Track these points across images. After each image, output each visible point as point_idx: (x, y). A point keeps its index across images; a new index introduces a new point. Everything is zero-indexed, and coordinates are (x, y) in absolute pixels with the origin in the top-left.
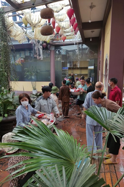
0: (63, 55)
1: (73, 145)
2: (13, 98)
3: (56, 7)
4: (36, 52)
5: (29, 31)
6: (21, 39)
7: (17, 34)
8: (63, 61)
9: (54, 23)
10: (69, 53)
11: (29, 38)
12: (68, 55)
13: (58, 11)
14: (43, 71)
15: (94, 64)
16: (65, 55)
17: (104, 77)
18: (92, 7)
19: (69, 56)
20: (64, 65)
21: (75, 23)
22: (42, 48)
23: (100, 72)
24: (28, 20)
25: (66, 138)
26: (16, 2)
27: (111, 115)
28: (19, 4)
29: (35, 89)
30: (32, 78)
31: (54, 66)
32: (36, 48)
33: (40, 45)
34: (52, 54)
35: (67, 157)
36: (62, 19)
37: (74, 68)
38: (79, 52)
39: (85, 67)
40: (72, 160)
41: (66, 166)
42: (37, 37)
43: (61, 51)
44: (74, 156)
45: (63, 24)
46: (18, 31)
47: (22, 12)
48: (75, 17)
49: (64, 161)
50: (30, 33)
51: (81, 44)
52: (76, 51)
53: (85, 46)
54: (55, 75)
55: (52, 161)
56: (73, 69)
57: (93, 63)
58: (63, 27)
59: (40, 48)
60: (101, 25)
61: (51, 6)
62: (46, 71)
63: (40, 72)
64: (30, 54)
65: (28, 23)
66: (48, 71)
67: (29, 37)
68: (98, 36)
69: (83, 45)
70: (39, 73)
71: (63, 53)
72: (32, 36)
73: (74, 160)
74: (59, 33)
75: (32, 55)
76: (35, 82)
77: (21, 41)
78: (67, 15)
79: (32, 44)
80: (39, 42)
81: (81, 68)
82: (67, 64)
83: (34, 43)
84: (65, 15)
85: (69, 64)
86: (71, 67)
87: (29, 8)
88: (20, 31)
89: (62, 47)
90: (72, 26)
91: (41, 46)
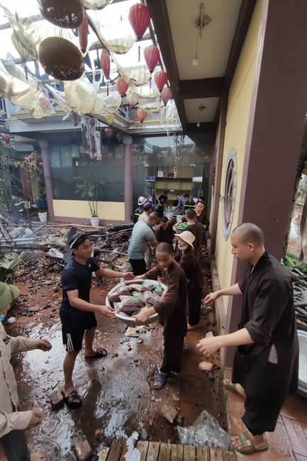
4: (88, 144)
15: (204, 174)
16: (151, 154)
17: (222, 200)
19: (162, 158)
22: (100, 136)
23: (214, 189)
29: (95, 215)
30: (88, 195)
31: (132, 174)
32: (88, 136)
33: (95, 129)
34: (128, 150)
36: (123, 47)
37: (169, 179)
51: (180, 134)
53: (188, 141)
57: (202, 171)
59: (95, 136)
68: (212, 121)
69: (184, 137)
80: (93, 123)
81: (181, 180)
83: (83, 125)
86: (165, 177)
91: (99, 133)
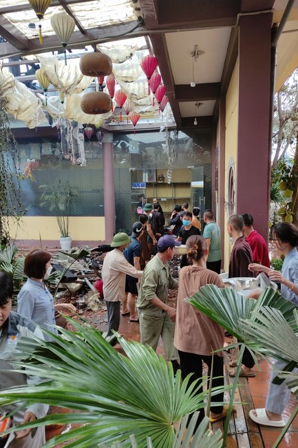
0: (133, 156)
1: (166, 379)
2: (13, 262)
3: (117, 51)
4: (69, 148)
5: (52, 98)
6: (33, 118)
7: (23, 107)
8: (133, 169)
9: (112, 85)
10: (146, 148)
11: (52, 116)
12: (144, 154)
13: (121, 61)
14: (86, 192)
15: (205, 177)
16: (136, 155)
17: (227, 207)
18: (195, 54)
19: (146, 157)
20: (135, 177)
21: (160, 86)
22: (83, 138)
23: (217, 195)
24: (50, 76)
25: (148, 364)
26: (23, 36)
27: (246, 304)
28: (30, 41)
29: (65, 235)
30: (58, 208)
32: (69, 138)
33: (78, 130)
34: (107, 150)
35: (154, 412)
36: (131, 78)
37: (159, 183)
38: (170, 149)
39: (185, 181)
40: (164, 418)
41: (154, 436)
42: (72, 114)
43: (128, 145)
44: (168, 407)
45: (132, 88)
46: (25, 100)
47: (35, 58)
48: (160, 73)
49: (149, 422)
50: (53, 104)
51: (173, 130)
52: (163, 145)
53: (182, 135)
54: (116, 201)
55: (121, 426)
56: (157, 185)
57: (202, 174)
58: (132, 94)
59: (78, 139)
60: (217, 91)
61: (105, 48)
62: (94, 191)
63: (78, 194)
64: (54, 149)
65: (51, 82)
66: (99, 191)
67: (53, 112)
68: (212, 114)
69: (177, 133)
70: (76, 195)
71: (133, 149)
72: (58, 111)
73: (169, 417)
74: (124, 106)
75: (57, 153)
76: (66, 218)
77: (32, 122)
78: (140, 69)
79: (60, 130)
80: (75, 124)
81: (175, 185)
82: (144, 174)
83: (63, 126)
84: (137, 68)
85: (147, 174)
86: (151, 181)
87: (53, 50)
88: (30, 99)
89: (131, 136)
90: (154, 93)
91: (82, 135)
